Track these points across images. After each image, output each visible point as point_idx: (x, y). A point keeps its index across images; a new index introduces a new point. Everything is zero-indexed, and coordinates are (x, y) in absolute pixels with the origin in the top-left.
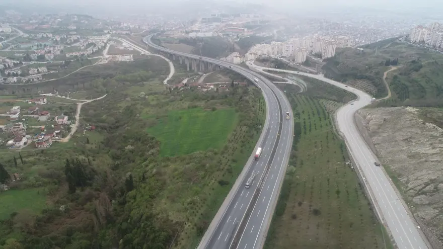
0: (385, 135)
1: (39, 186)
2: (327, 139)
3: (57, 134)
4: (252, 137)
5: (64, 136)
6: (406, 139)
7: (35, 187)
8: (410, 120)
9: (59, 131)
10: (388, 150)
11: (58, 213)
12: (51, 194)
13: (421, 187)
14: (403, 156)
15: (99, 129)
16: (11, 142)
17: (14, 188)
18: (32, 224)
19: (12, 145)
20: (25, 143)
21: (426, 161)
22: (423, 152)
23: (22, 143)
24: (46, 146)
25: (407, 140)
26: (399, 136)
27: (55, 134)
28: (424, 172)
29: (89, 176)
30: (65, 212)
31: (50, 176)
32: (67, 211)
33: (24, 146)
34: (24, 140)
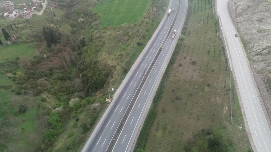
0: (246, 16)
1: (29, 42)
2: (208, 18)
3: (34, 9)
4: (159, 15)
5: (39, 11)
6: (260, 20)
7: (27, 43)
8: (266, 7)
9: (35, 8)
10: (245, 27)
11: (43, 59)
12: (37, 47)
13: (260, 51)
14: (254, 31)
15: (61, 7)
16: (6, 14)
17: (14, 43)
18: (29, 64)
19: (7, 16)
20: (15, 15)
21: (268, 35)
22: (268, 28)
23: (13, 15)
24: (28, 17)
25: (260, 21)
26: (255, 18)
27: (33, 9)
28: (265, 41)
29: (58, 37)
31: (35, 37)
32: (48, 57)
33: (15, 17)
34: (14, 13)
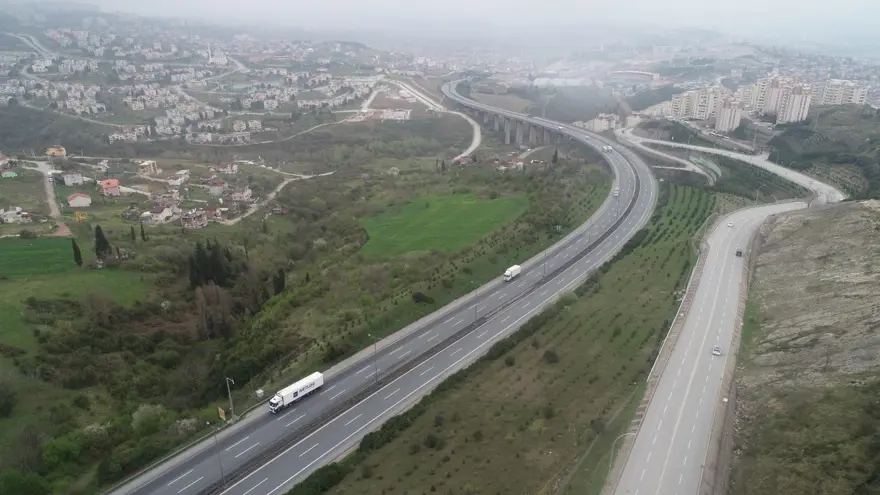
0: (787, 250)
1: (148, 270)
2: (671, 253)
3: (223, 212)
4: (534, 240)
5: (230, 216)
6: (825, 257)
7: (142, 270)
8: (857, 223)
9: (226, 209)
10: (775, 277)
11: (156, 310)
12: (159, 283)
13: (787, 339)
14: (800, 287)
15: (294, 216)
16: (147, 213)
17: (111, 266)
18: (106, 311)
19: (146, 218)
20: (167, 218)
21: (836, 296)
22: (844, 279)
23: (161, 217)
24: (195, 225)
25: (825, 259)
26: (815, 252)
27: (218, 211)
28: (818, 314)
29: (233, 273)
30: (168, 312)
31: (170, 260)
32: (171, 310)
33: (164, 222)
34: (167, 212)
